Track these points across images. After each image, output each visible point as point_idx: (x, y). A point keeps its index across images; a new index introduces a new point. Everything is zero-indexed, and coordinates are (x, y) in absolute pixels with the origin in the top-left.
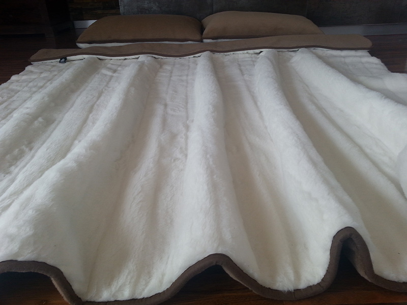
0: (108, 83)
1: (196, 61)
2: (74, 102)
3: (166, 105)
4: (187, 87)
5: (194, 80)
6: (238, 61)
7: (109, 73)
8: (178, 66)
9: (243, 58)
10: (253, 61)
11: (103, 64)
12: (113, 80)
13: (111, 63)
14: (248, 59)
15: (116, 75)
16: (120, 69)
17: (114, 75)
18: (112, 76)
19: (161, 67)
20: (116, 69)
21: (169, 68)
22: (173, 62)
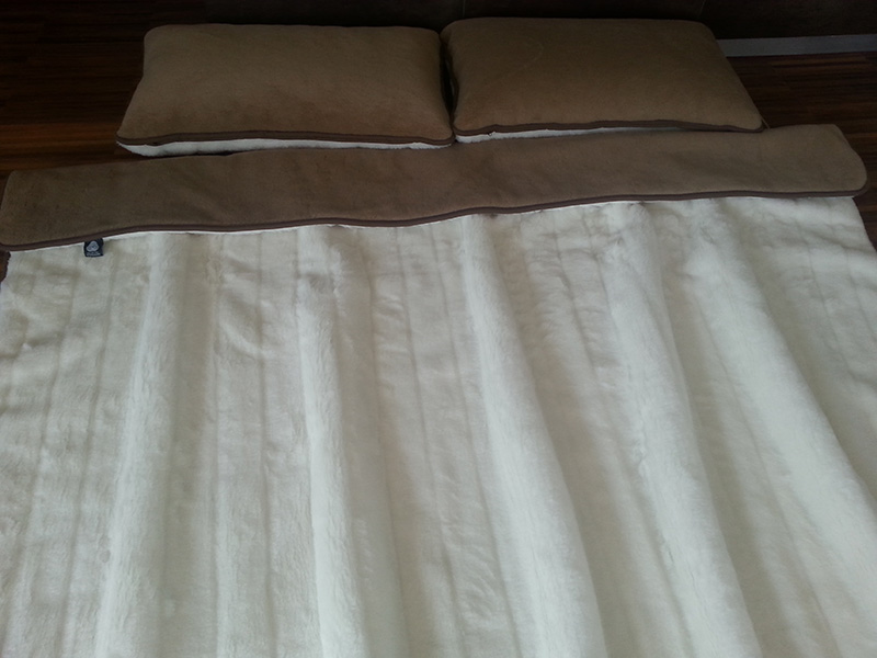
0: (264, 419)
1: (449, 243)
2: (214, 566)
3: (447, 565)
4: (469, 436)
5: (476, 388)
6: (559, 254)
7: (250, 347)
8: (413, 283)
9: (566, 232)
10: (595, 255)
11: (211, 270)
12: (271, 394)
13: (230, 254)
14: (580, 242)
15: (268, 353)
16: (265, 304)
17: (264, 353)
18: (261, 363)
19: (373, 289)
20: (258, 309)
21: (395, 298)
22: (393, 249)
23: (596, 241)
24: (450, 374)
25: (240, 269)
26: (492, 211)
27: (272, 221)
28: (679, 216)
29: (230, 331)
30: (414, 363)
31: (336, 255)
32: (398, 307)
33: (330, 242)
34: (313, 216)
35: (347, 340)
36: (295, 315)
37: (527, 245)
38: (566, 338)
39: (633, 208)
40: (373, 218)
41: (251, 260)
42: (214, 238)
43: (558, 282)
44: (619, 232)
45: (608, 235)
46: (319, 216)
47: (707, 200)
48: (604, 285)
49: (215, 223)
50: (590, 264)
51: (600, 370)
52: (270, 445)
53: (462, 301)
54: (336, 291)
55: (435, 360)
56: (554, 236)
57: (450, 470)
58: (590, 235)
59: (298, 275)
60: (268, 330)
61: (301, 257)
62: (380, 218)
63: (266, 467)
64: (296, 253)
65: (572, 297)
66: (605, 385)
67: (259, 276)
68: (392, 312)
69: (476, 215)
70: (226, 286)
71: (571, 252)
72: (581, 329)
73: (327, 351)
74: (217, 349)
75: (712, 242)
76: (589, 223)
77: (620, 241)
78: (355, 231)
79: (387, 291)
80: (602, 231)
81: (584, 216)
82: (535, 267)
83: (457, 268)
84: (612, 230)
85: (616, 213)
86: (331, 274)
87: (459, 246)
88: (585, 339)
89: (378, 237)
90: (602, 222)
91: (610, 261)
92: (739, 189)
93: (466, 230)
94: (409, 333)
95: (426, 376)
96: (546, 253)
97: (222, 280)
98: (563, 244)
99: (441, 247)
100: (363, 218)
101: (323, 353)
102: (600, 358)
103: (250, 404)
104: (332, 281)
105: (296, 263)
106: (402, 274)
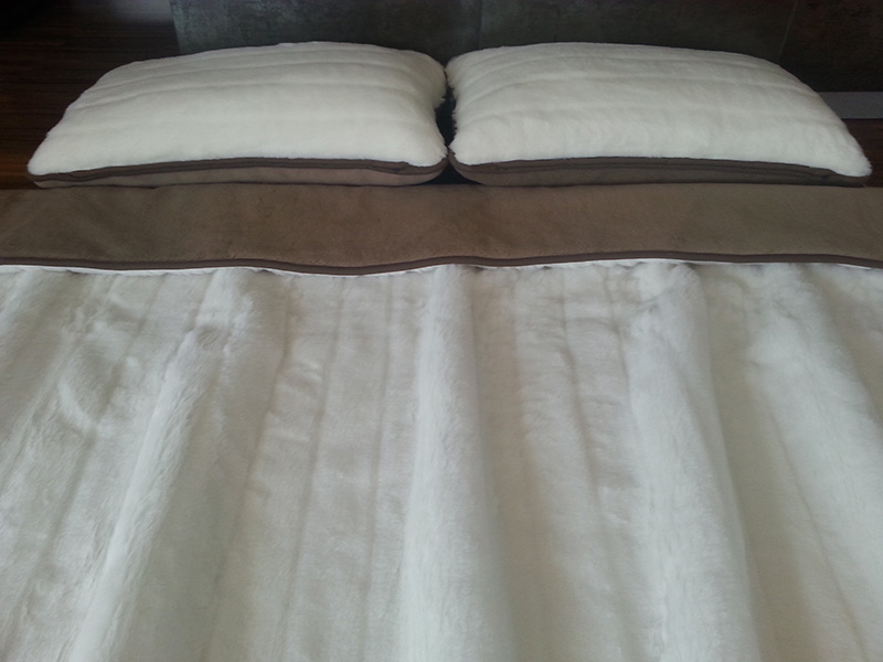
0: (58, 527)
1: (411, 300)
5: (398, 506)
6: (564, 323)
7: (82, 420)
8: (346, 349)
9: (579, 297)
10: (616, 328)
11: (80, 315)
12: (84, 490)
13: (114, 297)
14: (597, 310)
15: (106, 429)
16: (132, 363)
17: (100, 428)
18: (89, 442)
19: (287, 352)
20: (118, 370)
21: (315, 366)
22: (333, 304)
23: (618, 309)
24: (362, 481)
25: (118, 316)
26: (476, 262)
27: (177, 259)
28: (743, 286)
29: (67, 395)
30: (313, 460)
31: (248, 303)
32: (317, 378)
33: (246, 288)
34: (232, 256)
35: (217, 417)
36: (163, 378)
37: (521, 310)
39: (675, 270)
40: (313, 262)
41: (137, 307)
42: (100, 277)
43: (557, 359)
44: (654, 299)
45: (639, 303)
46: (240, 256)
47: (785, 266)
48: (624, 367)
49: (102, 258)
50: (607, 337)
51: (605, 491)
52: (48, 570)
53: (409, 376)
54: (227, 349)
56: (561, 301)
58: (612, 302)
59: (190, 328)
60: (119, 398)
61: (204, 306)
62: (322, 263)
63: (24, 609)
64: (200, 301)
65: (574, 381)
66: (612, 517)
67: (136, 325)
68: (305, 385)
69: (453, 266)
70: (90, 337)
71: (580, 321)
72: (583, 425)
73: (177, 429)
74: (37, 418)
75: (790, 316)
76: (612, 286)
77: (654, 309)
78: (289, 279)
79: (307, 357)
80: (633, 300)
81: (606, 279)
82: (527, 338)
83: (414, 333)
84: (645, 297)
85: (651, 276)
86: (232, 326)
87: (424, 305)
88: (588, 443)
89: (315, 288)
90: (631, 286)
91: (636, 334)
92: (830, 252)
93: (437, 284)
94: (319, 415)
95: (325, 479)
96: (545, 320)
97: (89, 329)
98: (572, 310)
99: (398, 305)
100: (299, 262)
101: (169, 432)
102: (605, 472)
103: (46, 502)
104: (229, 334)
105: (195, 313)
106: (335, 336)
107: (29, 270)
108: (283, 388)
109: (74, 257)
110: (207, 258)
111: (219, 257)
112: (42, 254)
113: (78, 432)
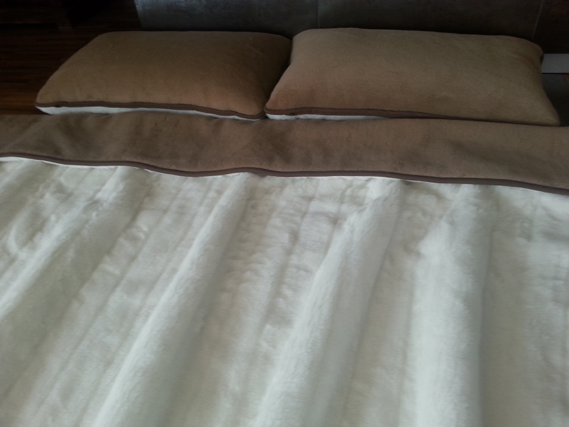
6: (304, 214)
8: (167, 220)
9: (323, 198)
10: (336, 221)
11: (41, 189)
13: (62, 179)
14: (330, 207)
15: (23, 255)
16: (53, 218)
18: (12, 261)
19: (134, 217)
20: (45, 221)
21: (145, 229)
22: (174, 191)
24: (136, 301)
26: (262, 172)
30: (116, 285)
31: (121, 187)
32: (142, 236)
34: (123, 159)
35: (71, 254)
37: (282, 203)
38: (258, 289)
39: (392, 185)
41: (70, 185)
42: (61, 168)
43: (285, 238)
44: (368, 203)
45: (362, 204)
46: (128, 159)
48: (327, 247)
49: (59, 157)
50: (325, 226)
51: (268, 327)
55: (133, 287)
56: (310, 199)
57: (67, 394)
58: (342, 203)
59: (90, 199)
60: (37, 237)
61: (103, 188)
62: (173, 167)
64: (104, 185)
65: (289, 253)
66: (264, 344)
67: (65, 196)
68: (135, 239)
69: (247, 173)
70: (42, 201)
71: (316, 214)
72: (279, 283)
75: (452, 223)
76: (349, 192)
79: (144, 222)
80: (357, 202)
81: (348, 187)
82: (276, 221)
85: (376, 187)
86: (106, 200)
88: (277, 293)
89: (169, 182)
90: (362, 193)
91: (345, 226)
94: (133, 259)
95: (117, 298)
96: (292, 211)
97: (42, 197)
98: (315, 205)
99: (212, 194)
100: (160, 166)
102: (276, 315)
104: (102, 205)
105: (99, 191)
106: (165, 211)
107: (25, 161)
108: (122, 240)
109: (45, 154)
110: (110, 160)
111: (116, 160)
112: (29, 152)
113: (9, 254)
